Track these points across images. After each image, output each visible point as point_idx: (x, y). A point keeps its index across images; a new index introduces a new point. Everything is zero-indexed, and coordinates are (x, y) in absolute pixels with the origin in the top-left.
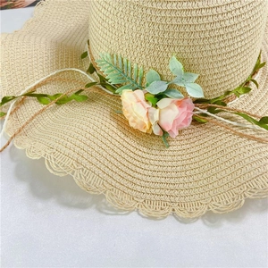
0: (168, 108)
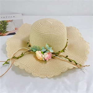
0: (46, 55)
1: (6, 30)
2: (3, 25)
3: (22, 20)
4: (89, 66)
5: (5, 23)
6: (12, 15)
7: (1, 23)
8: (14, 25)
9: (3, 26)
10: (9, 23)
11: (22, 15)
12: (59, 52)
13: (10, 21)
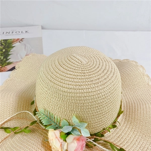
1: (7, 60)
2: (4, 48)
3: (40, 39)
5: (7, 45)
6: (24, 29)
7: (2, 45)
8: (25, 48)
9: (4, 50)
10: (17, 44)
11: (43, 28)
13: (18, 39)
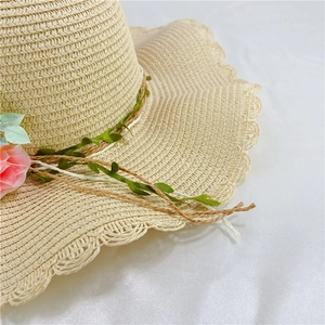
4: (253, 206)
12: (86, 141)
